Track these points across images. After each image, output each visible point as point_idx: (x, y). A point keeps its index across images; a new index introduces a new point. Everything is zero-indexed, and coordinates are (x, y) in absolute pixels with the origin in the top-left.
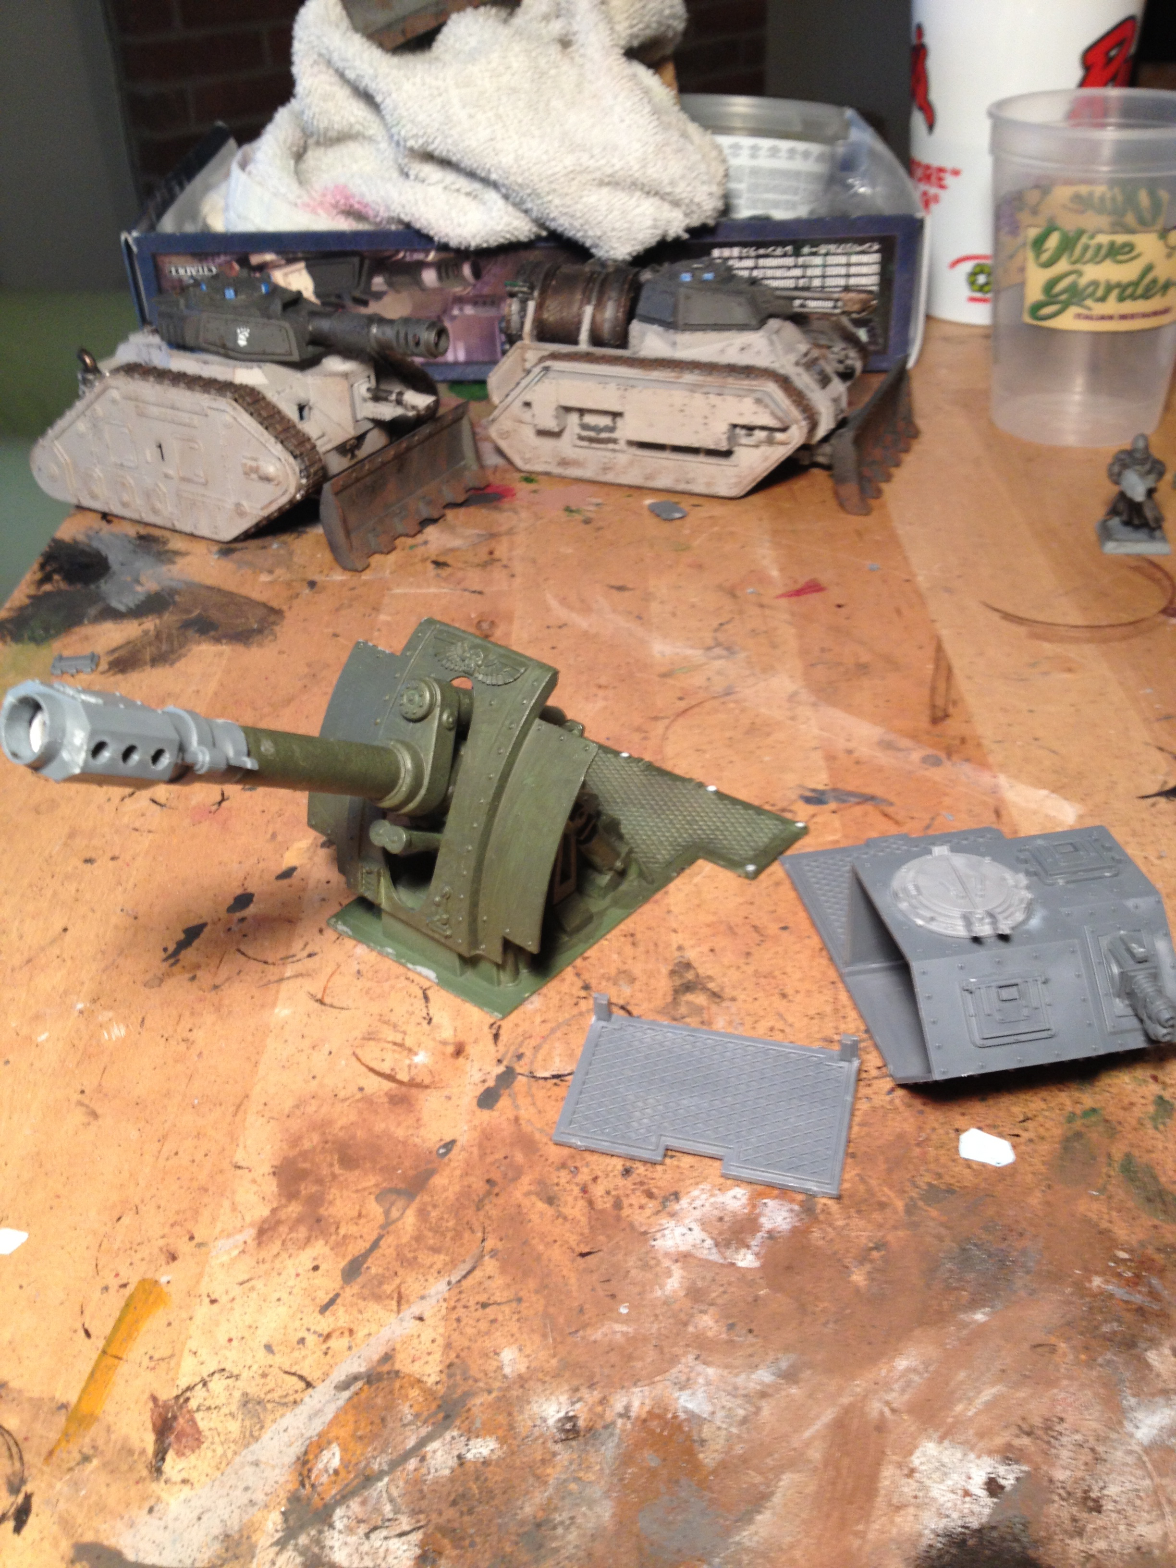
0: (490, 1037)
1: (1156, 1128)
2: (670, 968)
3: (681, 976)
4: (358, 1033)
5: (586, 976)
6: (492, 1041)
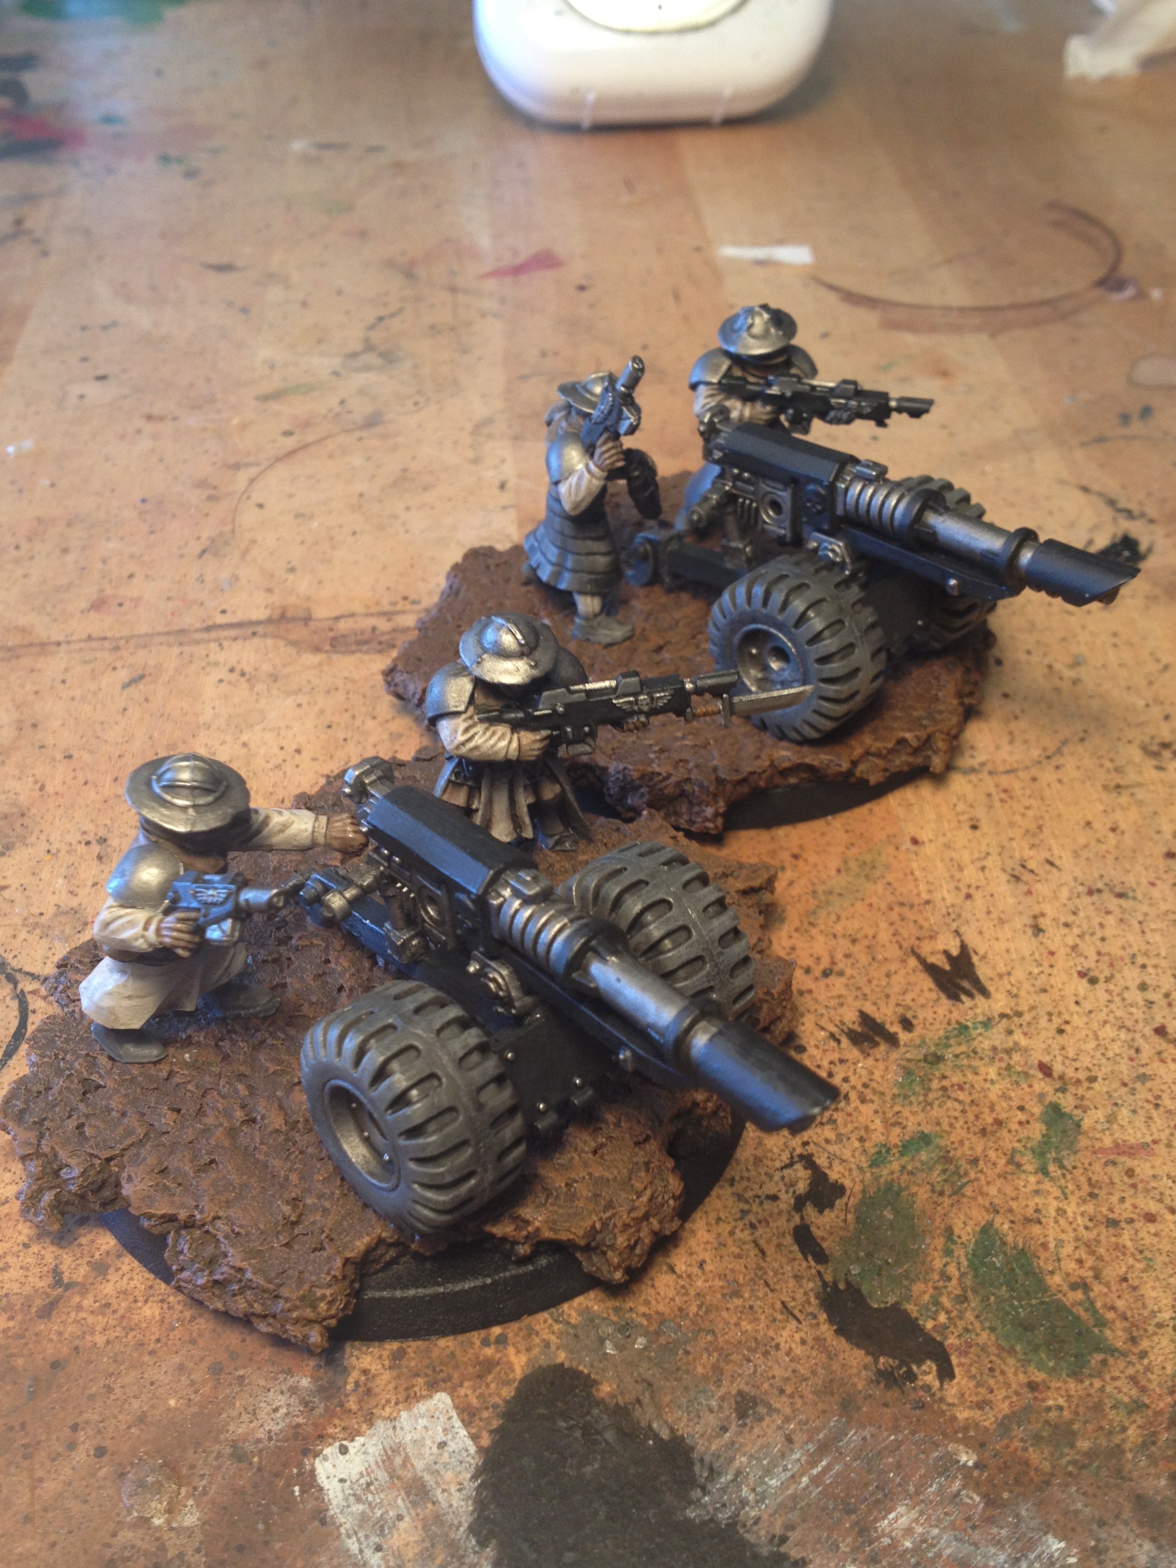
1: (1043, 1170)
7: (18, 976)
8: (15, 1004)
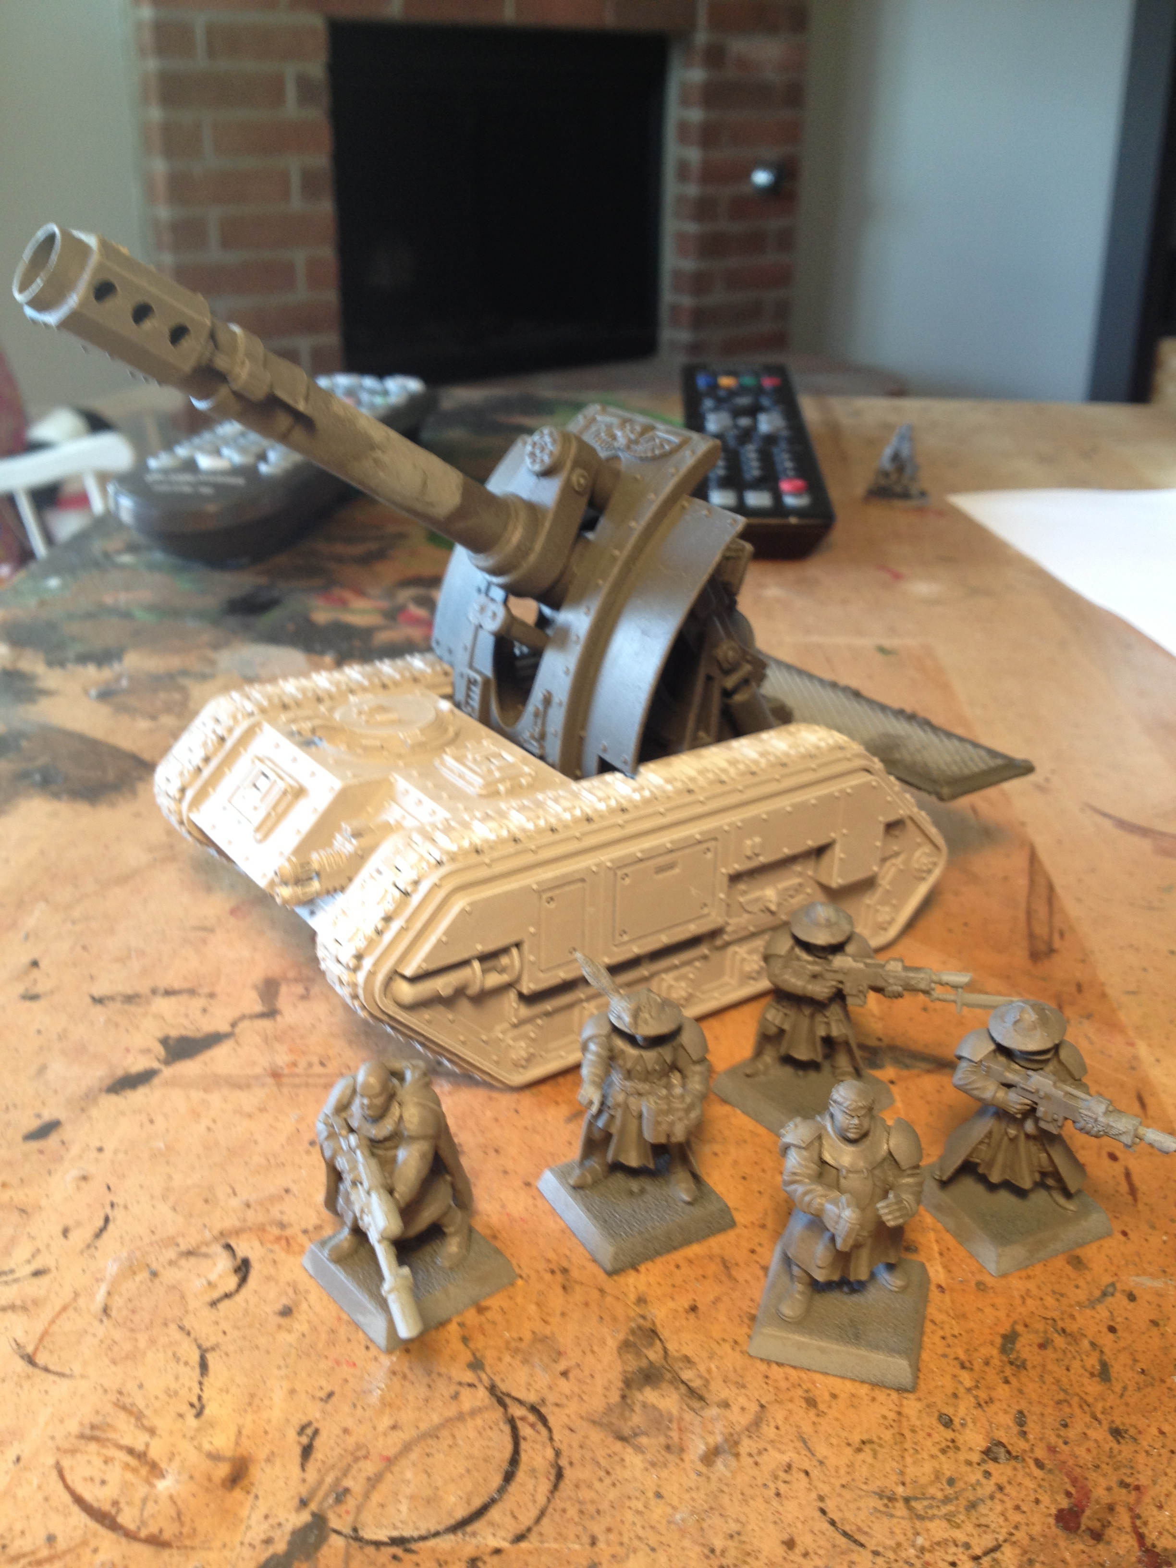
0: (297, 1451)
2: (621, 1336)
3: (638, 1354)
4: (73, 1426)
5: (479, 1342)
6: (298, 1460)
7: (508, 1401)
8: (507, 1429)
